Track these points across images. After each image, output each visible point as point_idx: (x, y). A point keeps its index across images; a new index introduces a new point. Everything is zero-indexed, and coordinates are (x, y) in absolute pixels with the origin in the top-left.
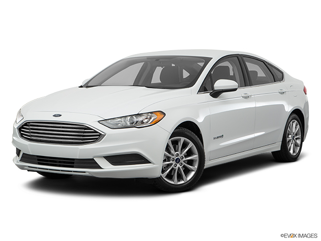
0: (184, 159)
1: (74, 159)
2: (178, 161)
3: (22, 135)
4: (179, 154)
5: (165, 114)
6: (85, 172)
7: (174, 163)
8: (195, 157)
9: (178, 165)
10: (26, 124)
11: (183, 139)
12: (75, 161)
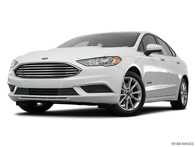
0: (132, 93)
1: (57, 89)
2: (128, 94)
3: (17, 75)
4: (129, 89)
5: (121, 60)
6: (66, 98)
7: (126, 95)
8: (139, 92)
9: (129, 97)
10: (20, 67)
11: (132, 79)
12: (59, 90)
